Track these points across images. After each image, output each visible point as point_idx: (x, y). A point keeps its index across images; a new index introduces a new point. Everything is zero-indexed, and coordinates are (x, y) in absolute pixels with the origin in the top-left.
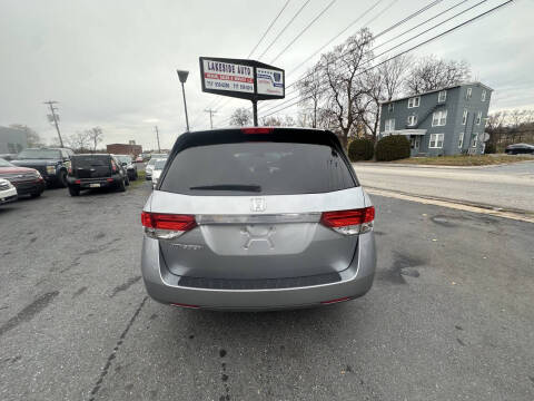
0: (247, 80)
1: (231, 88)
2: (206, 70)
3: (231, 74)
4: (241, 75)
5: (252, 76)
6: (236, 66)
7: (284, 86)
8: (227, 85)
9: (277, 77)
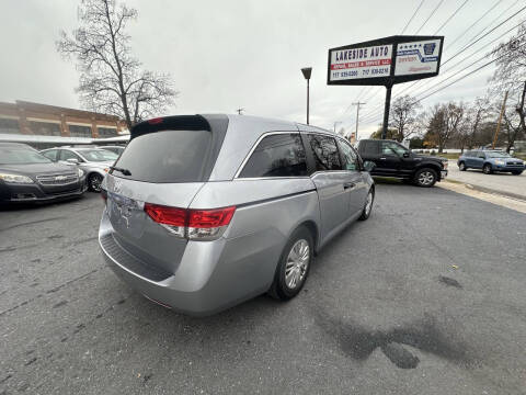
0: (381, 62)
1: (360, 76)
2: (334, 62)
3: (363, 59)
4: (375, 58)
5: (389, 56)
6: (369, 49)
7: (439, 59)
8: (355, 73)
9: (429, 49)
